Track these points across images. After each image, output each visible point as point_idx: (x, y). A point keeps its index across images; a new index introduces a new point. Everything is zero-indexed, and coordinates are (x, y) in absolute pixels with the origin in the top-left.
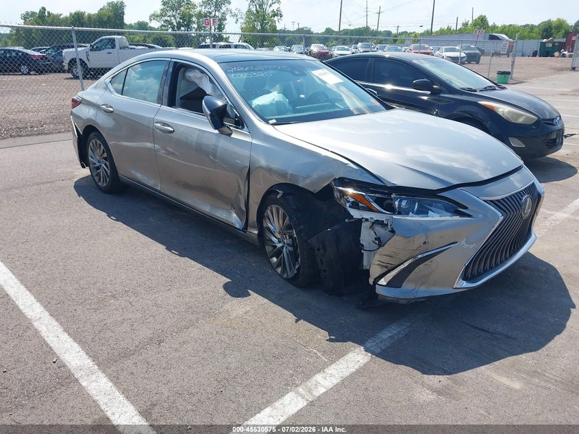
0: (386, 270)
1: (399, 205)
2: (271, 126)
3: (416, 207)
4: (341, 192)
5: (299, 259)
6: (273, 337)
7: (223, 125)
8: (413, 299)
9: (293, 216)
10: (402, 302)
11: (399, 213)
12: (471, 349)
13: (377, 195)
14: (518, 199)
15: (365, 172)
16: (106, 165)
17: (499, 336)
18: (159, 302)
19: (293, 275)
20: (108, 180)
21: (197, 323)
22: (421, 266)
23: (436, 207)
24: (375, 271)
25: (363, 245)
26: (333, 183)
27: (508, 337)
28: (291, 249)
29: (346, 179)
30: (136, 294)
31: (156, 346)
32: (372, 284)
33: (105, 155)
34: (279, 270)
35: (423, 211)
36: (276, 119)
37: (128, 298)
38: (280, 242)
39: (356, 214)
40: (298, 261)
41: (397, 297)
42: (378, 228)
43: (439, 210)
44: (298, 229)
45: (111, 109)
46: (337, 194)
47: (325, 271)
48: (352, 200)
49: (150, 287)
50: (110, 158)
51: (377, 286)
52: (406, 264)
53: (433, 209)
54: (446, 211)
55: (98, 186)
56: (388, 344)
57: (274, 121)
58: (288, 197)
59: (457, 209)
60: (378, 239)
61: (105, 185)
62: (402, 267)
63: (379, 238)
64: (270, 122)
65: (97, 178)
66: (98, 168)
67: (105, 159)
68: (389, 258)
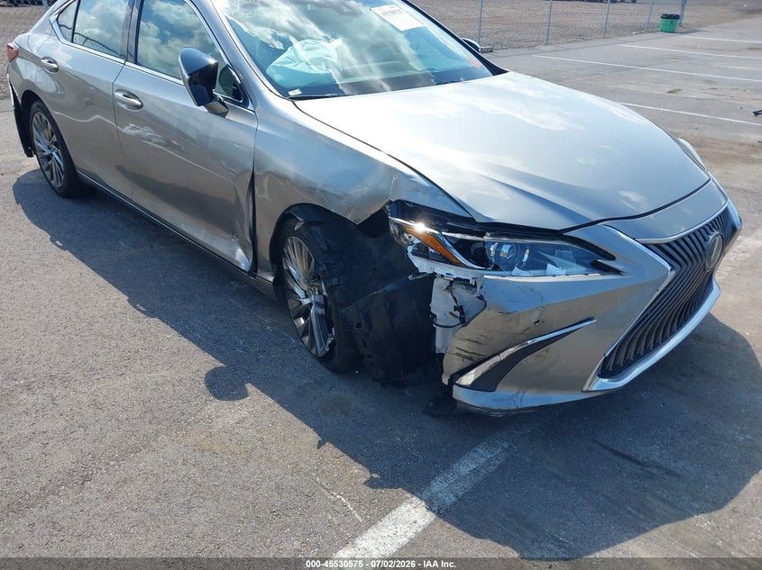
0: (470, 363)
1: (498, 252)
2: (290, 103)
3: (526, 256)
4: (399, 225)
5: (333, 329)
6: (277, 471)
7: (213, 97)
8: (515, 410)
9: (321, 262)
10: (494, 414)
11: (496, 268)
12: (607, 498)
13: (458, 236)
14: (701, 238)
15: (440, 193)
16: (57, 153)
17: (654, 471)
18: (101, 399)
19: (324, 353)
20: (63, 177)
21: (155, 440)
22: (530, 359)
23: (561, 256)
24: (452, 363)
25: (435, 316)
26: (387, 207)
27: (669, 472)
28: (321, 311)
29: (409, 203)
30: (66, 381)
31: (77, 488)
32: (446, 383)
33: (55, 139)
34: (306, 339)
35: (537, 264)
36: (301, 89)
37: (51, 390)
38: (307, 297)
39: (422, 265)
40: (331, 333)
41: (487, 406)
42: (460, 291)
43: (566, 262)
44: (329, 285)
45: (55, 66)
46: (393, 228)
47: (370, 356)
48: (417, 241)
49: (92, 369)
50: (60, 144)
51: (455, 387)
52: (504, 355)
53: (555, 259)
54: (578, 263)
55: (50, 184)
56: (468, 485)
57: (298, 92)
58: (314, 228)
59: (596, 258)
60: (459, 308)
61: (60, 185)
62: (497, 359)
63: (461, 306)
64: (291, 93)
65: (48, 173)
66: (49, 158)
67: (56, 144)
68: (476, 344)
